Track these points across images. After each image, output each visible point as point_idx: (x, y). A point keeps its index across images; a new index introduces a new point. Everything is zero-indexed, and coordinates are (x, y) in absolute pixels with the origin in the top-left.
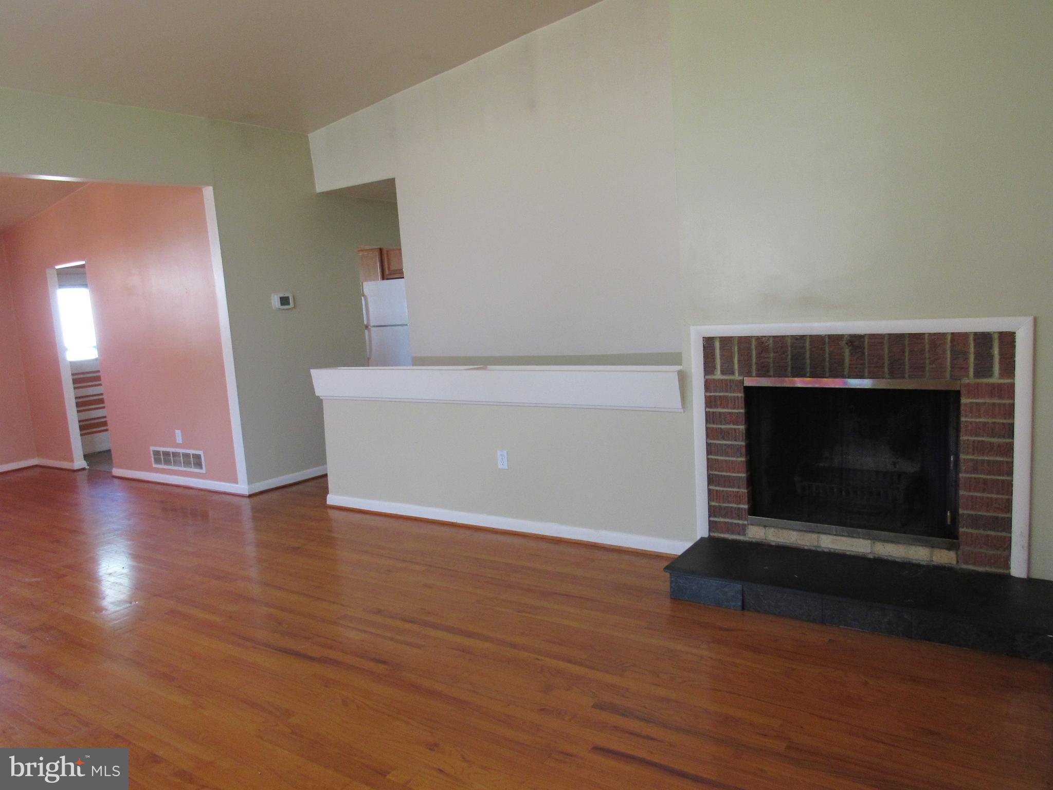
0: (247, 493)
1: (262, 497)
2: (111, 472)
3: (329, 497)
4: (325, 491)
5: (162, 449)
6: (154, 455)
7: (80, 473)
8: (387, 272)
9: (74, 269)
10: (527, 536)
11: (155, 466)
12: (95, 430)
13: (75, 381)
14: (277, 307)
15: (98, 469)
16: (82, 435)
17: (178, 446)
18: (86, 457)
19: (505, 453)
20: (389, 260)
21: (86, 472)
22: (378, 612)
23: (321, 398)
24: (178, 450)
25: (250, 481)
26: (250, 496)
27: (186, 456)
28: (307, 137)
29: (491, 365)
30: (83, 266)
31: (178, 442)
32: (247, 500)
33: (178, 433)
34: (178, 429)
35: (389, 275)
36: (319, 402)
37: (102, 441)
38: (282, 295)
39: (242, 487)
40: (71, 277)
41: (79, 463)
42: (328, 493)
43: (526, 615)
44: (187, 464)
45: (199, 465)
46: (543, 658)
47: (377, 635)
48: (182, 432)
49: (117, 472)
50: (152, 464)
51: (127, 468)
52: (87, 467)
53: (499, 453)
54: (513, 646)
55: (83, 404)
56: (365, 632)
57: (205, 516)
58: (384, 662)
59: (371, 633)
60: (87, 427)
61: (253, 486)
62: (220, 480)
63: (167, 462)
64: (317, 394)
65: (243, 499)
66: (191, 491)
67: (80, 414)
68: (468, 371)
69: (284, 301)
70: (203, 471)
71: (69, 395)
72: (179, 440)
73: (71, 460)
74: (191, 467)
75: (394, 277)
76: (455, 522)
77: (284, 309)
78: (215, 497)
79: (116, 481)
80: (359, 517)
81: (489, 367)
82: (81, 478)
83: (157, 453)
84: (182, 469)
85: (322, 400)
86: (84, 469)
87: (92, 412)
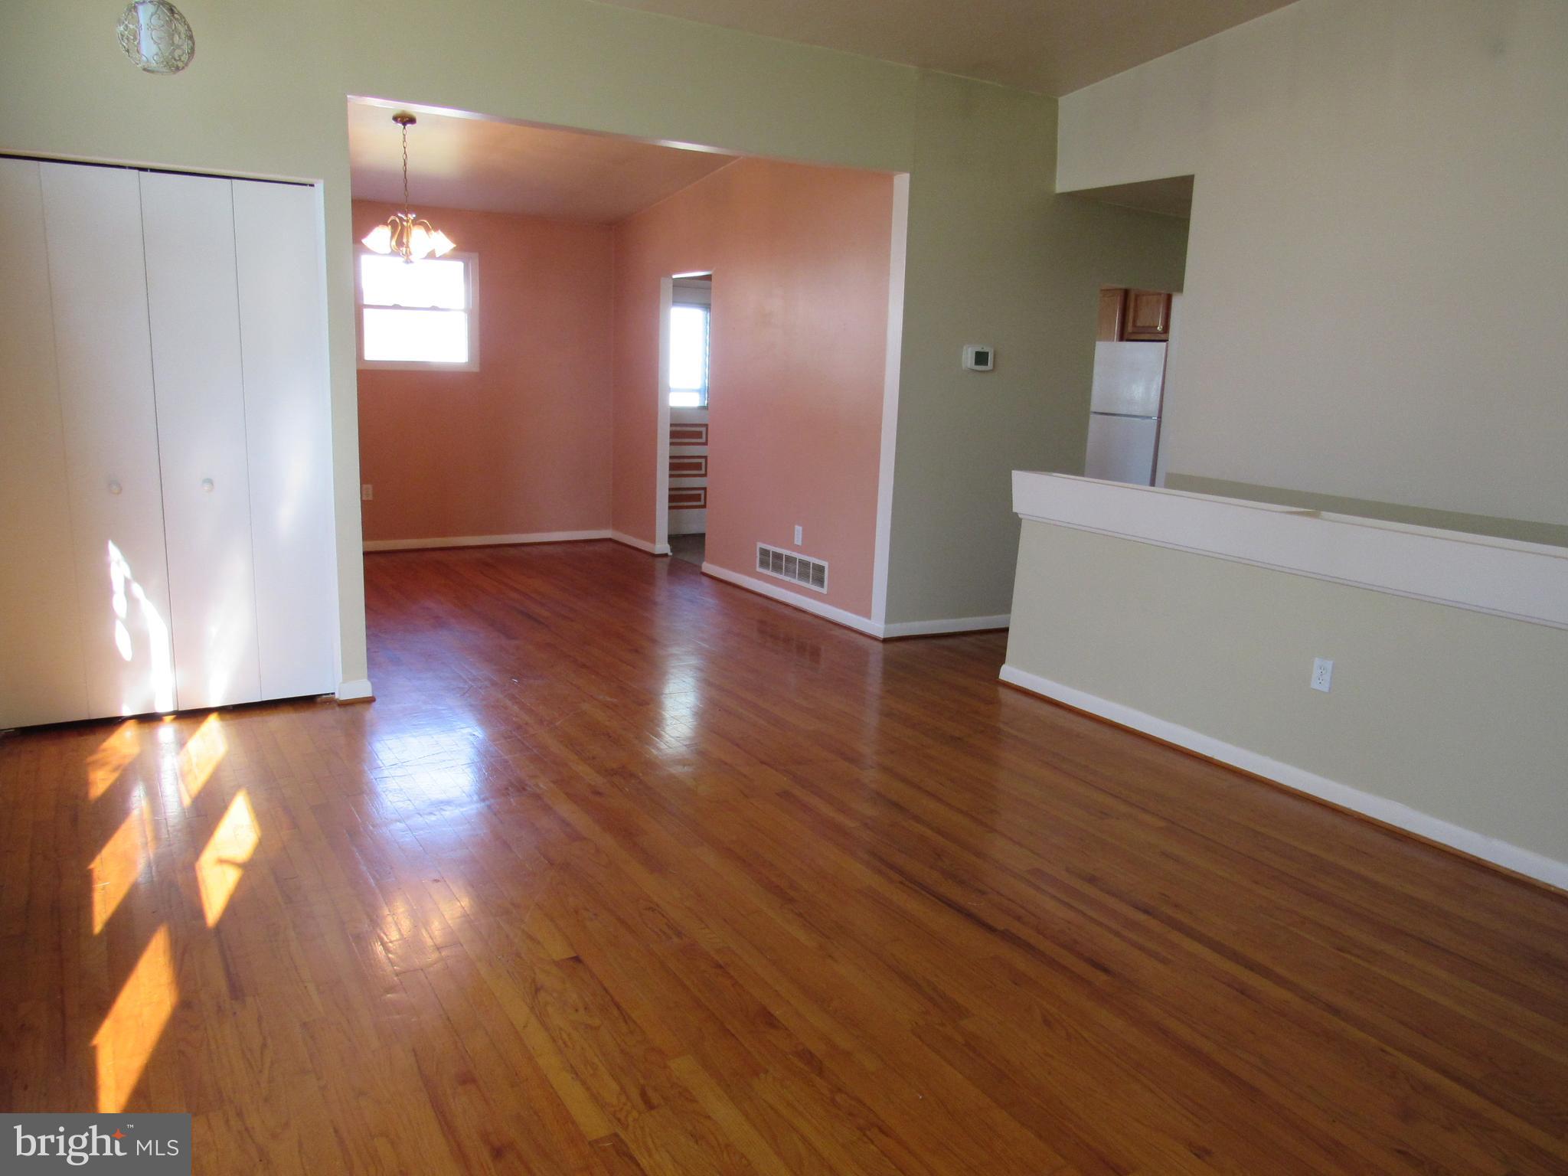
0: (881, 636)
1: (902, 645)
2: (701, 567)
3: (1004, 668)
4: (1000, 658)
5: (772, 548)
6: (761, 554)
7: (660, 559)
8: (1130, 328)
9: (696, 281)
10: (1346, 814)
11: (759, 570)
12: (686, 504)
13: (673, 435)
14: (969, 365)
15: (686, 558)
16: (670, 508)
17: (796, 548)
18: (673, 539)
19: (1329, 664)
20: (1136, 311)
21: (666, 560)
22: (1092, 880)
23: (1020, 516)
24: (794, 554)
25: (889, 619)
26: (885, 641)
27: (804, 564)
28: (1057, 101)
29: (1328, 511)
30: (708, 278)
31: (796, 543)
32: (881, 645)
33: (798, 529)
34: (799, 525)
35: (1134, 333)
36: (1015, 522)
37: (693, 521)
38: (979, 349)
39: (876, 624)
40: (688, 293)
41: (662, 546)
42: (1003, 662)
43: (1353, 958)
44: (804, 575)
45: (819, 581)
46: (1395, 1053)
47: (1092, 919)
48: (803, 530)
49: (707, 567)
50: (755, 568)
51: (723, 565)
52: (670, 554)
53: (1317, 662)
54: (1335, 1011)
55: (678, 466)
56: (1071, 907)
57: (815, 653)
58: (1105, 970)
59: (1084, 914)
60: (679, 499)
61: (892, 626)
62: (846, 608)
63: (777, 568)
64: (1015, 510)
65: (876, 643)
66: (803, 615)
67: (672, 479)
68: (1288, 516)
69: (981, 358)
70: (824, 591)
71: (664, 451)
72: (798, 540)
73: (653, 540)
74: (808, 582)
75: (1142, 338)
76: (1210, 756)
77: (977, 371)
78: (837, 632)
79: (705, 581)
80: (1047, 709)
81: (1324, 514)
82: (661, 567)
83: (765, 553)
84: (795, 581)
85: (1021, 519)
86: (666, 555)
87: (687, 479)
